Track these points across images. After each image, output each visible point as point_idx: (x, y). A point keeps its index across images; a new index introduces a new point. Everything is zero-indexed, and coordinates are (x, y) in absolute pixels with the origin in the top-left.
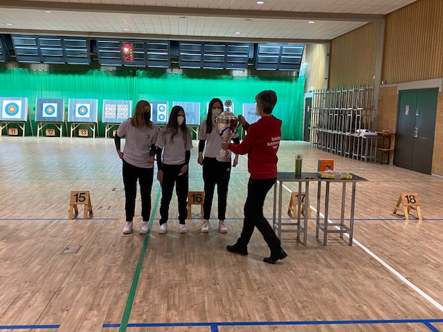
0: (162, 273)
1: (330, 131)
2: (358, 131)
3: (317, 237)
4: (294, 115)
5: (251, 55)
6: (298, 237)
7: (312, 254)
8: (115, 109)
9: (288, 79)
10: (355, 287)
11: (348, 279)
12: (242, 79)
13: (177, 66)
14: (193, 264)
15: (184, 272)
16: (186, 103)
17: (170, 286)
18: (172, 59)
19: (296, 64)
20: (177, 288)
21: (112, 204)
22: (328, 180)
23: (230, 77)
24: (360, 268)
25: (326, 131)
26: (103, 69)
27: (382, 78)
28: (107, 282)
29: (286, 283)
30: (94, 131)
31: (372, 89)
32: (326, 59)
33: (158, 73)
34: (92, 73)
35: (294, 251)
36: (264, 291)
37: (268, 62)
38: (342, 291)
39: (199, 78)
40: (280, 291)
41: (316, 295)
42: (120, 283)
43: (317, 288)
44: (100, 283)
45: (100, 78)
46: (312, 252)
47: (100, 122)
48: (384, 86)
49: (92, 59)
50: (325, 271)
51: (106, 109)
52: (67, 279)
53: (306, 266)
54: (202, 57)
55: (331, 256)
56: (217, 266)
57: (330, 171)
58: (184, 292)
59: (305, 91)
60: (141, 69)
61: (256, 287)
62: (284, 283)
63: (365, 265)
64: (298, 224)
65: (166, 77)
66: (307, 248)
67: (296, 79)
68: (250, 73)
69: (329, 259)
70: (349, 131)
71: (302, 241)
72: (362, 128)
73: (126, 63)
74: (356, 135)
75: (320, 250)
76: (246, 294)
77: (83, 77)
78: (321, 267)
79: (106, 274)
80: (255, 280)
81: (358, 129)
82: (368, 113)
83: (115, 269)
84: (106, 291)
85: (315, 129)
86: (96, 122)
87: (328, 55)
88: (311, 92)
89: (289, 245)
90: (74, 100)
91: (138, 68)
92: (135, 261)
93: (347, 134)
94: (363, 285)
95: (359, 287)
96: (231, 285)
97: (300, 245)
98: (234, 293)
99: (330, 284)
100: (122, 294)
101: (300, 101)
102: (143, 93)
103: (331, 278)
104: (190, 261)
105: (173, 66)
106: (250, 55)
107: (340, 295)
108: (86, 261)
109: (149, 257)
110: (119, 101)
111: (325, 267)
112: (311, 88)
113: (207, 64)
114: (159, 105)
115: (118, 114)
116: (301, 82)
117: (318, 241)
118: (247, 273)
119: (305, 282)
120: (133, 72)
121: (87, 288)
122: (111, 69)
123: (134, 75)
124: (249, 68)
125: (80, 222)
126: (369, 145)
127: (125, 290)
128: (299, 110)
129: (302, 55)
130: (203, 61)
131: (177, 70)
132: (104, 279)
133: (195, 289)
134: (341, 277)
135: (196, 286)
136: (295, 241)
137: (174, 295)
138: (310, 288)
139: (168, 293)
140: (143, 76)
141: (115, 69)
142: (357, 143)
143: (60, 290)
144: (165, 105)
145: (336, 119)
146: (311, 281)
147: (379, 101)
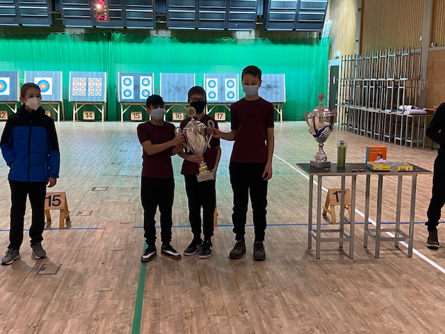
0: (171, 299)
1: (364, 108)
2: (401, 107)
3: (365, 247)
4: (316, 88)
5: (260, 12)
6: (341, 248)
7: (362, 269)
8: (85, 84)
9: (307, 41)
10: (425, 312)
11: (414, 302)
12: (249, 42)
13: (164, 27)
14: (210, 286)
15: (199, 297)
16: (176, 74)
17: (184, 315)
18: (158, 18)
19: (319, 23)
20: (194, 319)
21: (94, 208)
22: (381, 173)
23: (233, 40)
24: (426, 286)
25: (358, 108)
26: (67, 32)
27: (432, 39)
28: (101, 312)
29: (335, 308)
30: (58, 112)
31: (418, 54)
32: (357, 15)
33: (139, 36)
34: (54, 38)
35: (339, 266)
36: (308, 320)
37: (282, 20)
38: (408, 317)
39: (194, 42)
40: (328, 319)
41: (376, 324)
42: (119, 313)
43: (376, 314)
44: (92, 314)
45: (65, 45)
46: (361, 267)
47: (66, 101)
48: (434, 48)
49: (53, 19)
50: (383, 291)
51: (74, 84)
52: (48, 310)
53: (357, 286)
54: (197, 14)
55: (387, 272)
56: (241, 288)
57: (382, 160)
58: (203, 323)
59: (329, 58)
60: (118, 31)
61: (297, 315)
62: (333, 310)
63: (432, 283)
64: (341, 230)
65: (150, 42)
66: (355, 262)
67: (318, 43)
68: (258, 35)
69: (385, 276)
70: (389, 108)
71: (348, 253)
72: (407, 104)
73: (98, 24)
74: (398, 113)
75: (372, 264)
76: (285, 325)
77: (42, 43)
78: (376, 286)
79: (98, 302)
80: (294, 306)
81: (401, 104)
82: (414, 84)
83: (109, 295)
84: (102, 324)
85: (345, 106)
86: (61, 100)
87: (359, 10)
88: (337, 58)
89: (331, 258)
90: (31, 72)
91: (114, 30)
92: (133, 284)
93: (387, 111)
94: (435, 309)
95: (430, 312)
96: (264, 313)
97: (346, 258)
98: (269, 323)
99: (392, 309)
100: (123, 328)
101: (323, 70)
102: (120, 63)
103: (392, 300)
104: (206, 282)
105: (159, 27)
106: (258, 12)
107: (407, 323)
108: (70, 285)
109: (152, 277)
110: (90, 73)
111: (381, 286)
112: (337, 53)
113: (203, 24)
114: (142, 78)
115: (89, 90)
116: (325, 45)
117: (368, 252)
118: (282, 297)
119: (359, 307)
120: (107, 36)
121: (76, 321)
122: (79, 31)
123: (109, 38)
124: (257, 28)
125: (55, 232)
126: (416, 126)
127: (126, 322)
128: (323, 82)
129: (325, 11)
130: (199, 19)
131: (164, 32)
132: (96, 308)
133: (218, 320)
134: (404, 299)
135: (218, 315)
136: (337, 252)
137: (191, 327)
138: (367, 314)
139: (184, 326)
140: (121, 40)
141: (83, 31)
142: (399, 122)
143: (40, 324)
144: (150, 78)
145: (372, 92)
146: (366, 304)
147: (428, 69)
